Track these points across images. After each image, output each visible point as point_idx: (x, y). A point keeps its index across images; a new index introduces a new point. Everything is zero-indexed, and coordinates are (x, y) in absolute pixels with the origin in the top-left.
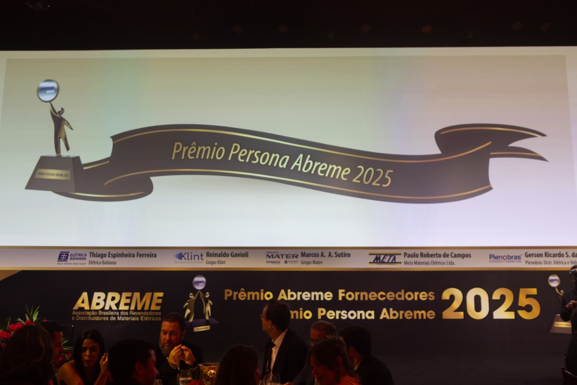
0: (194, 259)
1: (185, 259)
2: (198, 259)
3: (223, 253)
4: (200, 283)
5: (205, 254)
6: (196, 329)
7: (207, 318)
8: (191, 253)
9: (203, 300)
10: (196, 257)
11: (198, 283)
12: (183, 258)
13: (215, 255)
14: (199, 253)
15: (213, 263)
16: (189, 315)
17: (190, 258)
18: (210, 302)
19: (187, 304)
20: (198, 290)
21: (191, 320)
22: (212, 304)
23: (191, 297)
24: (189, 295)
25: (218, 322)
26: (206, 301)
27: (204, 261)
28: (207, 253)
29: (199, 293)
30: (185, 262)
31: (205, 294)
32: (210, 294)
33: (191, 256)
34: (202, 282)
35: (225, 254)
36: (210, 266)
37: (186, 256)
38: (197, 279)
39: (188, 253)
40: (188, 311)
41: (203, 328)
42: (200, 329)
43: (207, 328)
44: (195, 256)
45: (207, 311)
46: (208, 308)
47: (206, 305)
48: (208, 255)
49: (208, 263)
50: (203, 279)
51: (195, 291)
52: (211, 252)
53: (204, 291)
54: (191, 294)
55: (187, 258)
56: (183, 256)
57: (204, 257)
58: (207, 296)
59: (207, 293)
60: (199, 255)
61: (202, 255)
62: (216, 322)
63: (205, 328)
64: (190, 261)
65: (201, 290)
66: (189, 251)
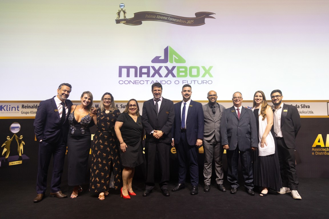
0: (12, 110)
1: (5, 110)
2: (15, 110)
3: (35, 105)
4: (15, 128)
5: (20, 107)
6: (11, 164)
7: (20, 155)
8: (10, 106)
9: (17, 141)
10: (14, 109)
11: (14, 128)
12: (3, 109)
13: (29, 107)
14: (16, 105)
15: (27, 113)
16: (6, 153)
17: (8, 109)
18: (23, 142)
19: (4, 144)
20: (14, 134)
21: (7, 157)
22: (24, 144)
23: (8, 139)
24: (6, 137)
25: (29, 158)
26: (20, 142)
27: (20, 112)
28: (22, 105)
29: (15, 136)
30: (4, 113)
31: (19, 137)
32: (23, 137)
33: (10, 107)
34: (18, 127)
35: (37, 106)
36: (24, 115)
37: (5, 108)
38: (13, 125)
39: (7, 106)
40: (5, 150)
41: (16, 163)
42: (15, 163)
43: (20, 162)
44: (12, 108)
45: (20, 150)
46: (21, 147)
47: (20, 145)
48: (23, 107)
49: (22, 113)
50: (18, 125)
51: (11, 134)
52: (25, 104)
53: (18, 134)
54: (8, 137)
55: (6, 109)
56: (3, 108)
57: (20, 109)
58: (21, 138)
59: (21, 136)
60: (16, 107)
61: (18, 107)
62: (27, 158)
63: (18, 163)
64: (9, 111)
65: (17, 134)
66: (8, 104)
